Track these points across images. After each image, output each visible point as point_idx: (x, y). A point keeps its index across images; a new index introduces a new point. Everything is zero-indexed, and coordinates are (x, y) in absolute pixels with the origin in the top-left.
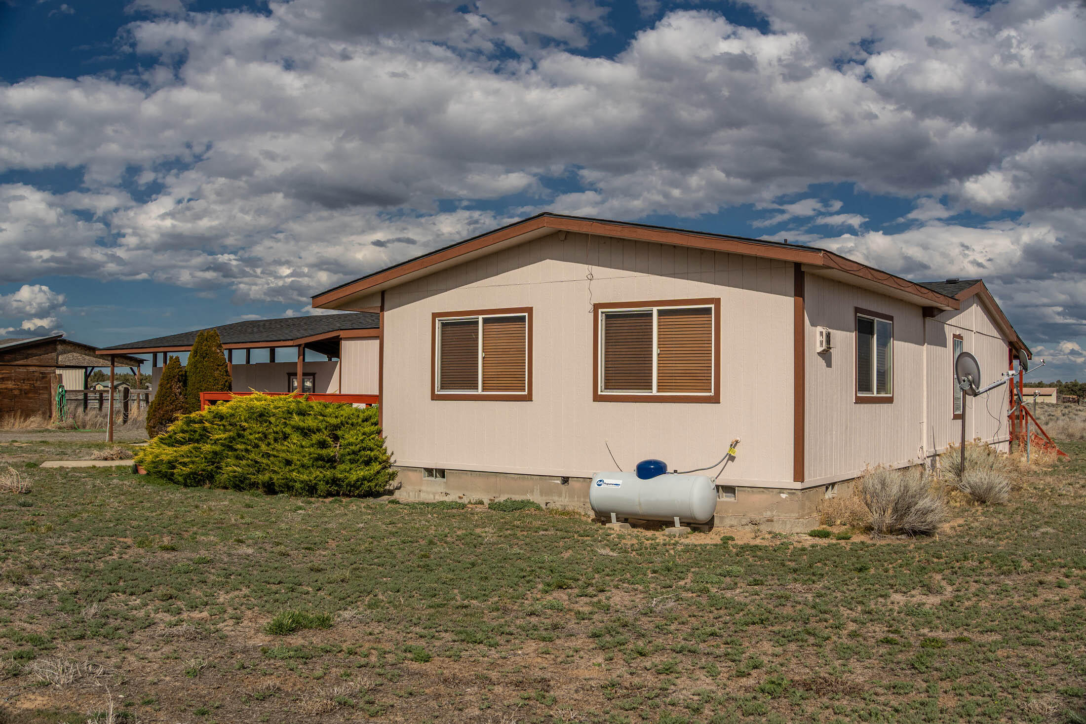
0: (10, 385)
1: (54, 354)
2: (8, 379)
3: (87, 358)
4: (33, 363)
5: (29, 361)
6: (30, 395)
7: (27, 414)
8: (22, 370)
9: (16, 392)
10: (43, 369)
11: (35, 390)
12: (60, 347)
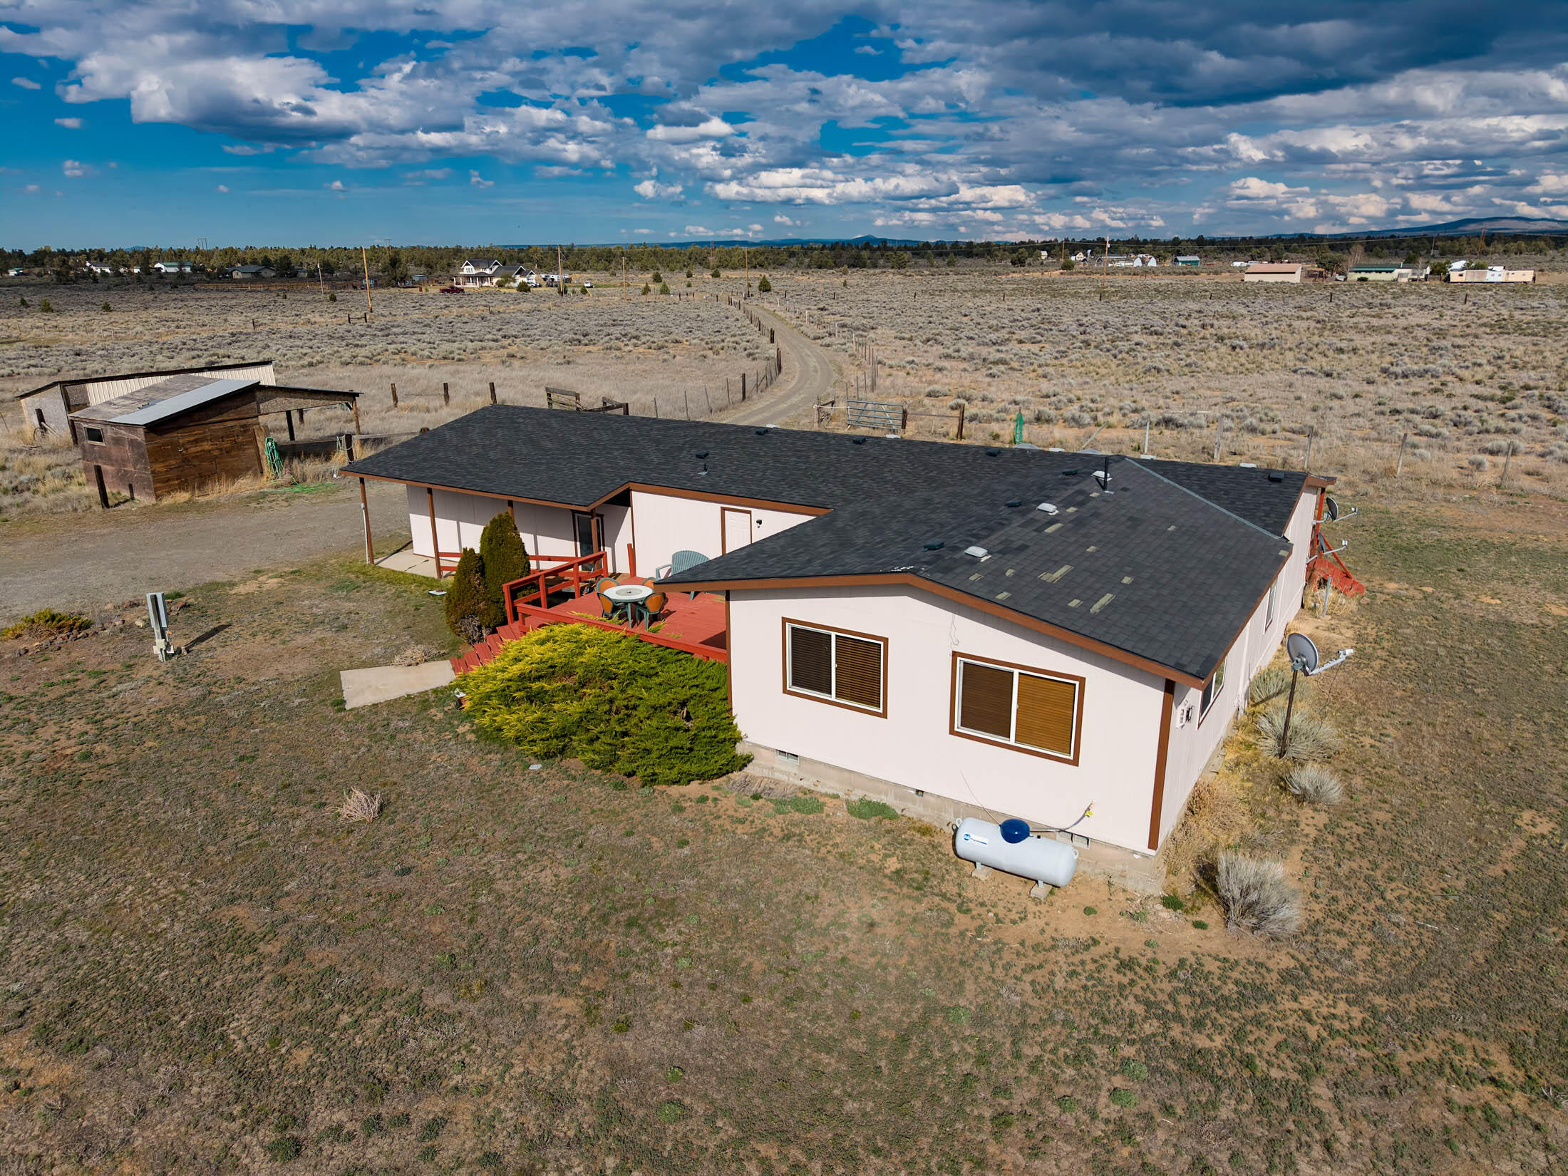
0: (206, 446)
1: (254, 404)
2: (202, 440)
3: (293, 400)
4: (229, 421)
5: (225, 417)
6: (233, 453)
7: (234, 475)
8: (217, 427)
9: (216, 453)
10: (244, 422)
11: (239, 447)
12: (259, 394)
